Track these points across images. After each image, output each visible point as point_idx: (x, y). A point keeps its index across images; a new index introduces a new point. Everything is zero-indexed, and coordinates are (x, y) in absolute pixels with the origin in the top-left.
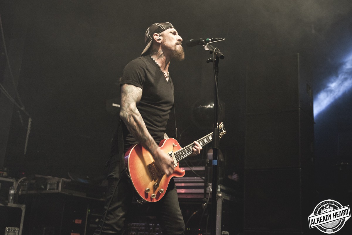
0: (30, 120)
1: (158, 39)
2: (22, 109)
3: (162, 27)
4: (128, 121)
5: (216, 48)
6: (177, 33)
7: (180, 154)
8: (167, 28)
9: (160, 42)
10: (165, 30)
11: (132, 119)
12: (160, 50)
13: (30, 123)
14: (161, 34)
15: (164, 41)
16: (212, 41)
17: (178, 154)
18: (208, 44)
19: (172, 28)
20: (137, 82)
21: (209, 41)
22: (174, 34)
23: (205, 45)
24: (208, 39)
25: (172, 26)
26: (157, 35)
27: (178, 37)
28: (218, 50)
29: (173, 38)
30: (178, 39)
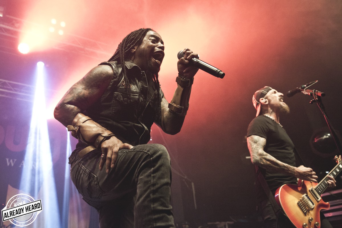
0: (193, 184)
1: (265, 101)
2: (186, 177)
3: (263, 92)
4: (262, 163)
5: (314, 90)
6: (277, 92)
7: (319, 188)
8: (268, 91)
9: (267, 103)
10: (267, 93)
11: (264, 161)
12: (269, 109)
13: (193, 186)
14: (265, 97)
15: (269, 101)
16: (307, 86)
17: (317, 189)
18: (306, 89)
19: (271, 90)
20: (261, 133)
21: (305, 87)
22: (275, 93)
23: (303, 91)
24: (303, 86)
25: (271, 88)
26: (262, 100)
27: (279, 94)
28: (316, 91)
29: (276, 97)
30: (280, 95)
